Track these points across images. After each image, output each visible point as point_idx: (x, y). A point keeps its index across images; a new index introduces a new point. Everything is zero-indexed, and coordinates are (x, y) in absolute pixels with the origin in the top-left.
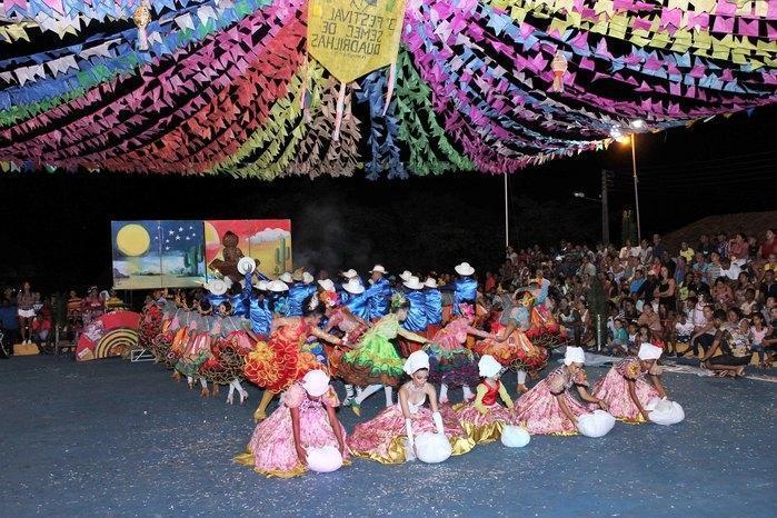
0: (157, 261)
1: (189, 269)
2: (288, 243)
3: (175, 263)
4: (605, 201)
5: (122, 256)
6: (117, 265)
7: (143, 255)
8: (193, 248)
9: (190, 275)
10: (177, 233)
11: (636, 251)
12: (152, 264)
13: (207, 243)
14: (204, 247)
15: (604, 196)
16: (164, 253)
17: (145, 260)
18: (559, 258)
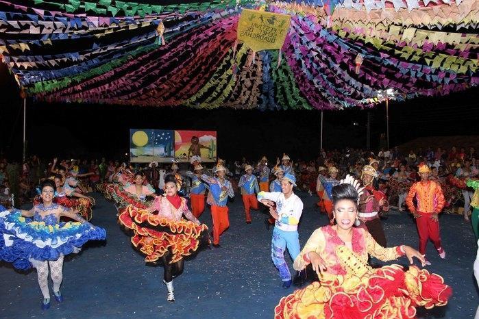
0: (151, 149)
1: (167, 154)
2: (215, 143)
3: (160, 150)
4: (368, 127)
5: (135, 146)
6: (132, 150)
7: (144, 146)
8: (169, 144)
9: (167, 157)
10: (161, 136)
11: (387, 154)
12: (149, 151)
13: (176, 141)
14: (174, 143)
15: (368, 125)
16: (155, 145)
17: (146, 148)
18: (348, 156)
